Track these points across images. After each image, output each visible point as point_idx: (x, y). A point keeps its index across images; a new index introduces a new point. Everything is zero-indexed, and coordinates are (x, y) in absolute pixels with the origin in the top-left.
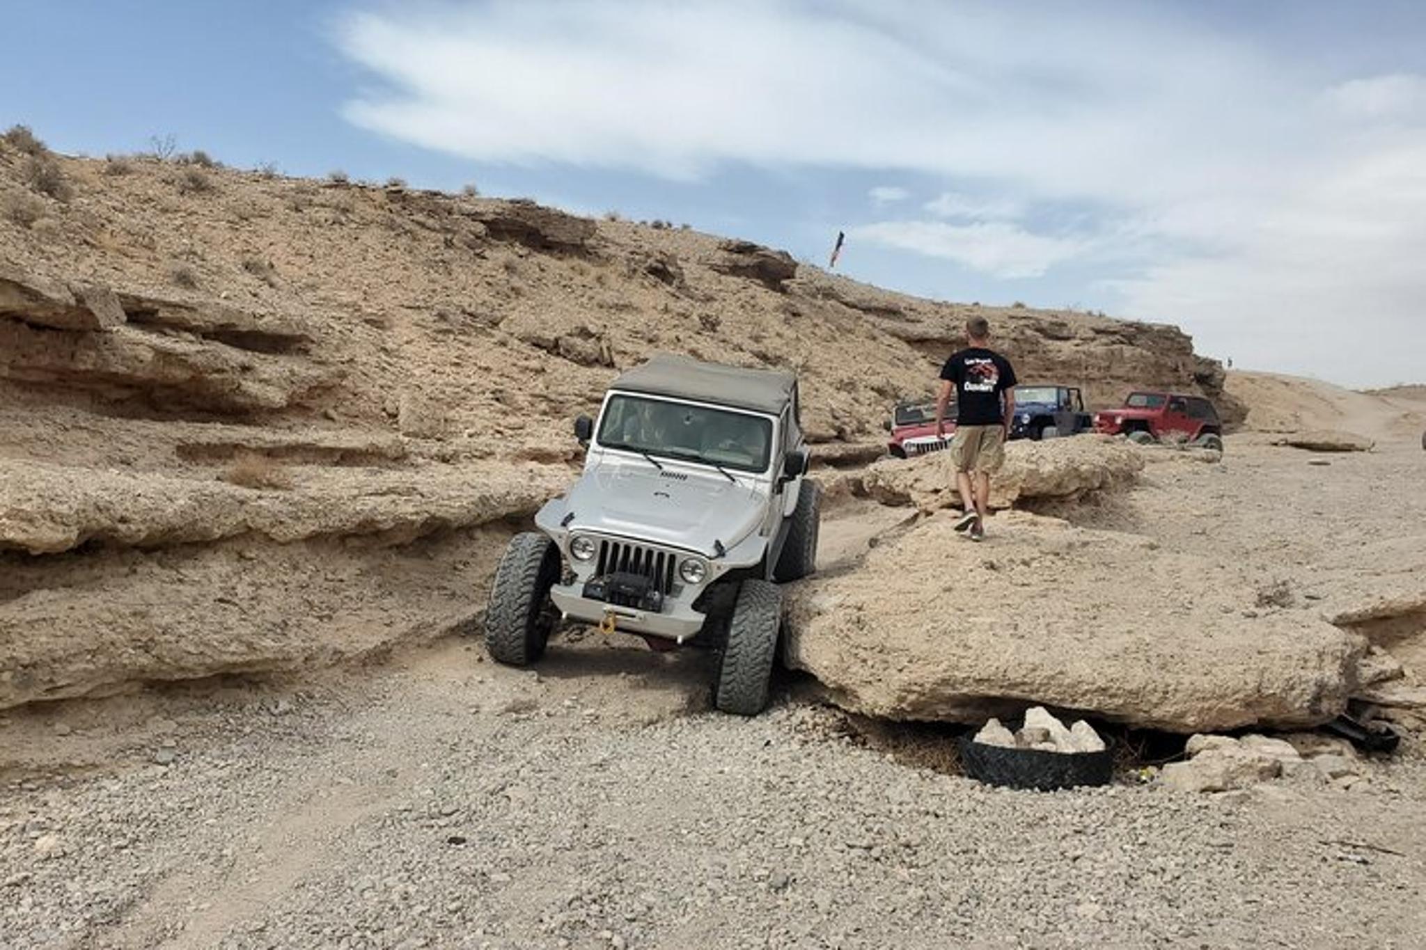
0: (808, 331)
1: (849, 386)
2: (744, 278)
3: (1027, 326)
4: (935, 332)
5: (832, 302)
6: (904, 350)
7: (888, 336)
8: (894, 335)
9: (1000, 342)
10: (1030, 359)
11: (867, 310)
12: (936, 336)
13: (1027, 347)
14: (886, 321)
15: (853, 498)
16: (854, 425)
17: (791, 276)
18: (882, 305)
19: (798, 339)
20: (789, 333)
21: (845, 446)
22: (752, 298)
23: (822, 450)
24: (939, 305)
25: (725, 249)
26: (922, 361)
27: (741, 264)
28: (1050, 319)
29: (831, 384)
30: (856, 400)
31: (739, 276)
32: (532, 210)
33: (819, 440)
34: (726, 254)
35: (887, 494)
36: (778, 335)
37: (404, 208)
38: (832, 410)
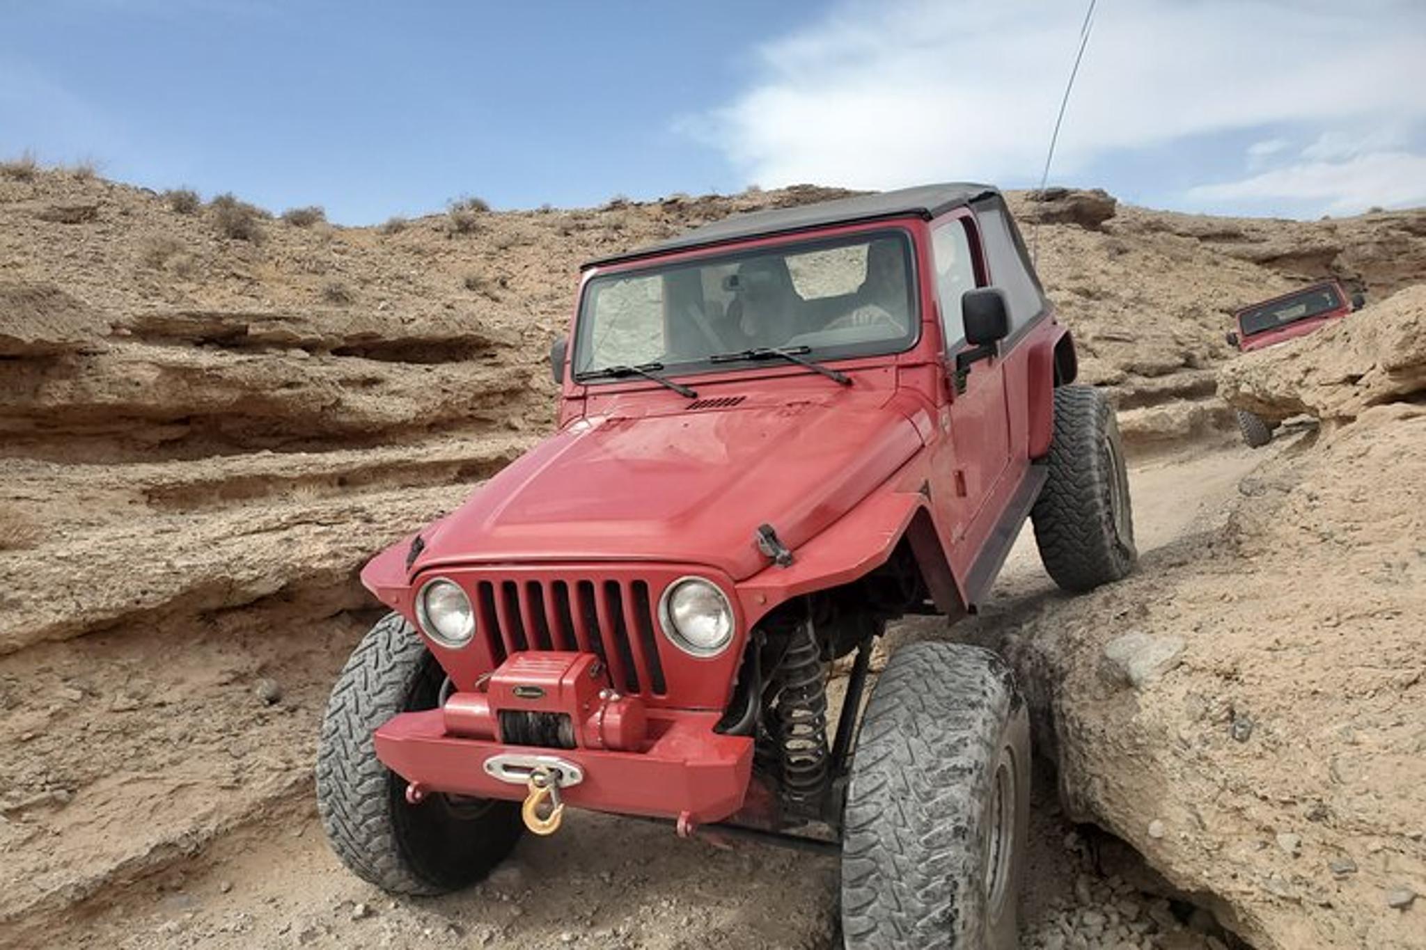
0: (1137, 264)
1: (1194, 312)
2: (1058, 224)
3: (1390, 227)
4: (1284, 248)
5: (1162, 234)
6: (1254, 270)
7: (1232, 260)
8: (1237, 257)
9: (1362, 248)
10: (1400, 260)
11: (1204, 238)
12: (1287, 251)
13: (1395, 248)
14: (1226, 245)
15: (1216, 431)
16: (1205, 349)
17: (1110, 216)
18: (1218, 230)
19: (1126, 274)
20: (1116, 269)
21: (1195, 373)
22: (1070, 241)
23: (1168, 382)
24: (1285, 222)
25: (1032, 199)
26: (1275, 278)
27: (1053, 211)
28: (1416, 216)
29: (1172, 314)
30: (1205, 326)
31: (1053, 223)
32: (813, 192)
33: (1162, 372)
34: (1035, 204)
35: (1259, 408)
36: (1103, 272)
37: (681, 217)
38: (1174, 337)
